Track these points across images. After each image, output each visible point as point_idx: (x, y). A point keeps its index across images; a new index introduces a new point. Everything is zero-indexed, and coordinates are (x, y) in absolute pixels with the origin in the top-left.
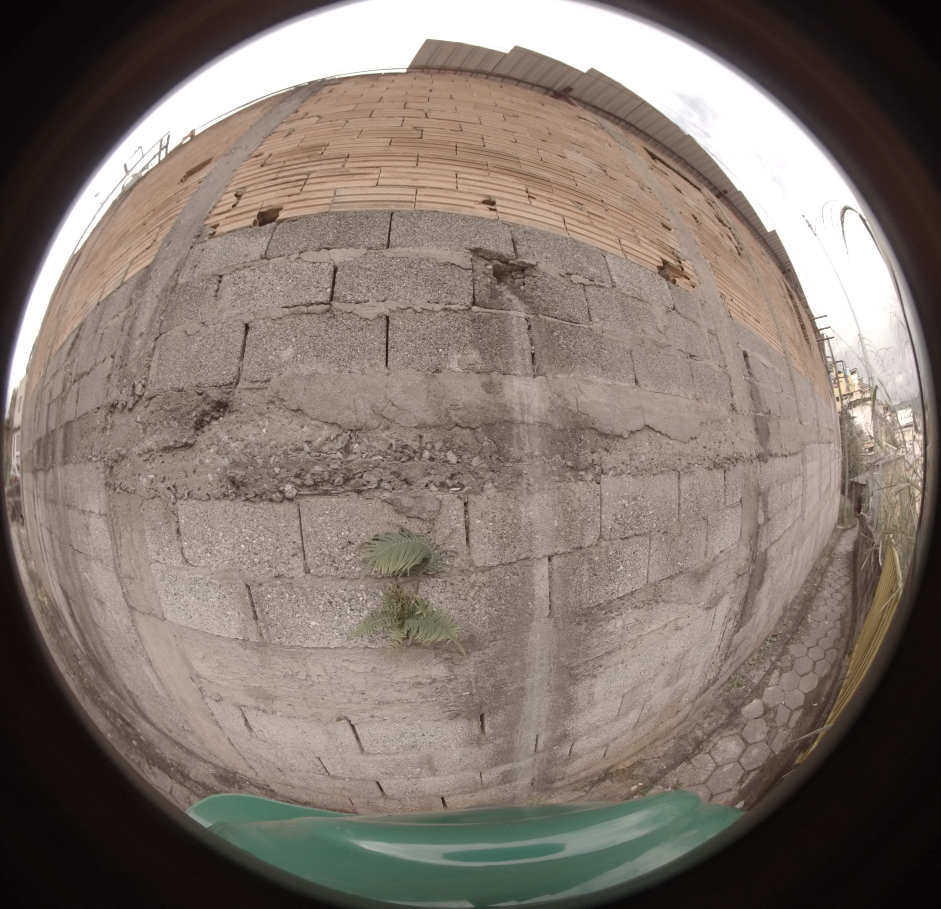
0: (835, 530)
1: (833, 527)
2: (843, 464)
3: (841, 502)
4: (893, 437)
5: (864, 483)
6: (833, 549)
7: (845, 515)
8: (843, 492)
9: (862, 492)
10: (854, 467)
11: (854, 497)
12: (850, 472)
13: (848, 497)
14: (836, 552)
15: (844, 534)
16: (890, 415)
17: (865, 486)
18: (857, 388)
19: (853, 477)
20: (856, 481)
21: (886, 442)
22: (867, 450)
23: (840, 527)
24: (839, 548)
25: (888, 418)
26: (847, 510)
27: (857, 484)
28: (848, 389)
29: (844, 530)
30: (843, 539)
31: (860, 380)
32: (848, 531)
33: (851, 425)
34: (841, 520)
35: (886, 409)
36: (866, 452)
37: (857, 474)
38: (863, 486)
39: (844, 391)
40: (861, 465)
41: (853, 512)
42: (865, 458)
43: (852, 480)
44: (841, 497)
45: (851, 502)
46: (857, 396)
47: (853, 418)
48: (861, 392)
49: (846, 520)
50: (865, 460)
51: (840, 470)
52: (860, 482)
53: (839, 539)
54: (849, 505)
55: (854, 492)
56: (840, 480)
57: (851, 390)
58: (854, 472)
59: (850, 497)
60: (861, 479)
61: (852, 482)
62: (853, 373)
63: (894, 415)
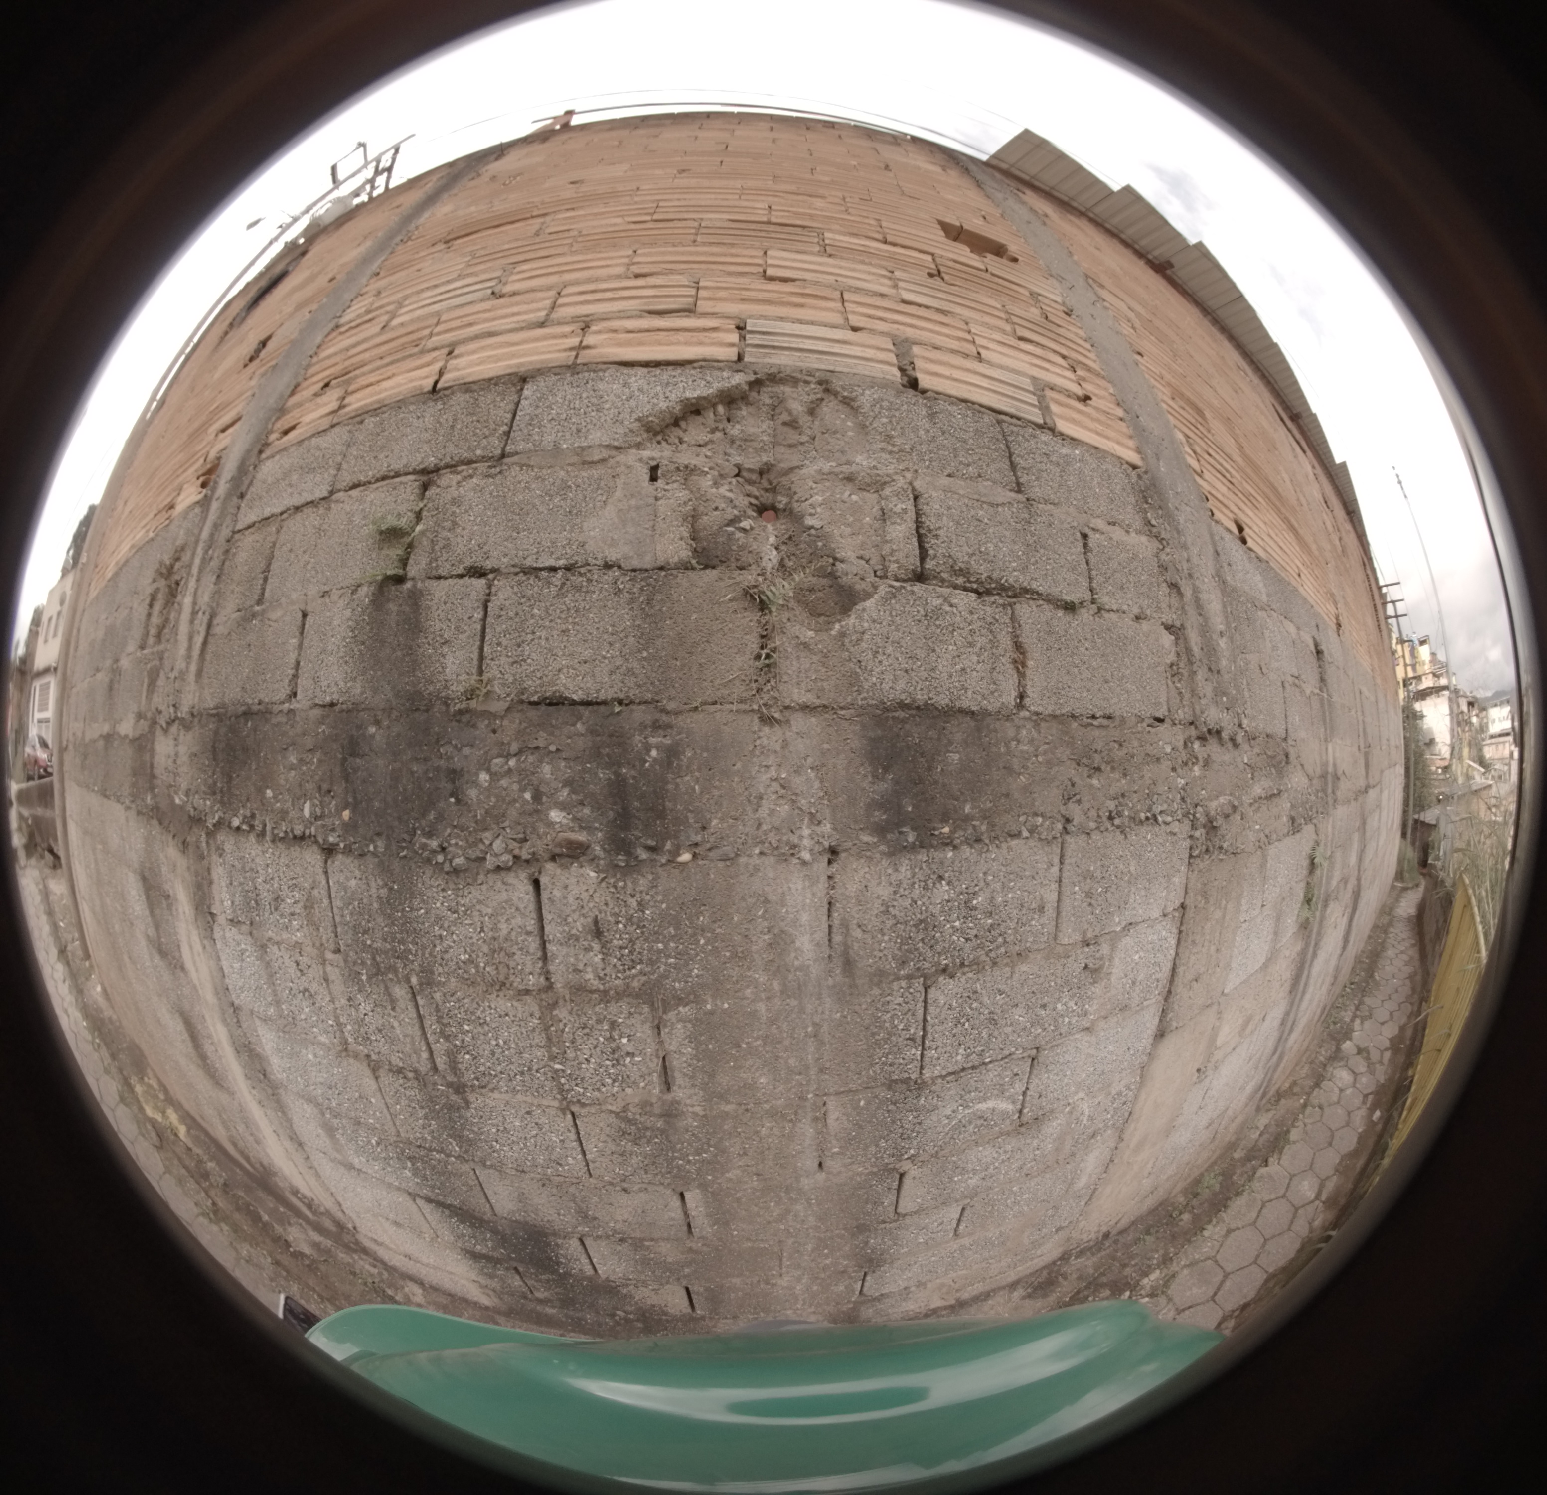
0: (1393, 887)
1: (1389, 882)
2: (1405, 791)
3: (1401, 849)
4: (1480, 751)
5: (1434, 822)
7: (1406, 868)
8: (1404, 835)
9: (1429, 836)
10: (1422, 796)
11: (1418, 843)
12: (1415, 806)
13: (1412, 842)
14: (1396, 914)
15: (1404, 894)
16: (1477, 715)
17: (1435, 826)
18: (1427, 668)
19: (1419, 813)
20: (1422, 819)
21: (1470, 759)
23: (1400, 884)
25: (1474, 720)
26: (1409, 861)
27: (1423, 824)
28: (1415, 668)
29: (1405, 889)
30: (1403, 900)
31: (1433, 654)
32: (1410, 891)
33: (1419, 729)
34: (1400, 875)
36: (1437, 774)
37: (1423, 809)
38: (1431, 827)
39: (1410, 674)
40: (1430, 795)
41: (1417, 866)
42: (1437, 783)
43: (1416, 817)
44: (1401, 842)
45: (1415, 848)
46: (1428, 682)
47: (1422, 716)
48: (1435, 675)
49: (1407, 875)
52: (1427, 820)
55: (1418, 834)
56: (1401, 816)
57: (1420, 672)
58: (1422, 805)
60: (1429, 816)
61: (1416, 821)
62: (1423, 643)
63: (1482, 715)
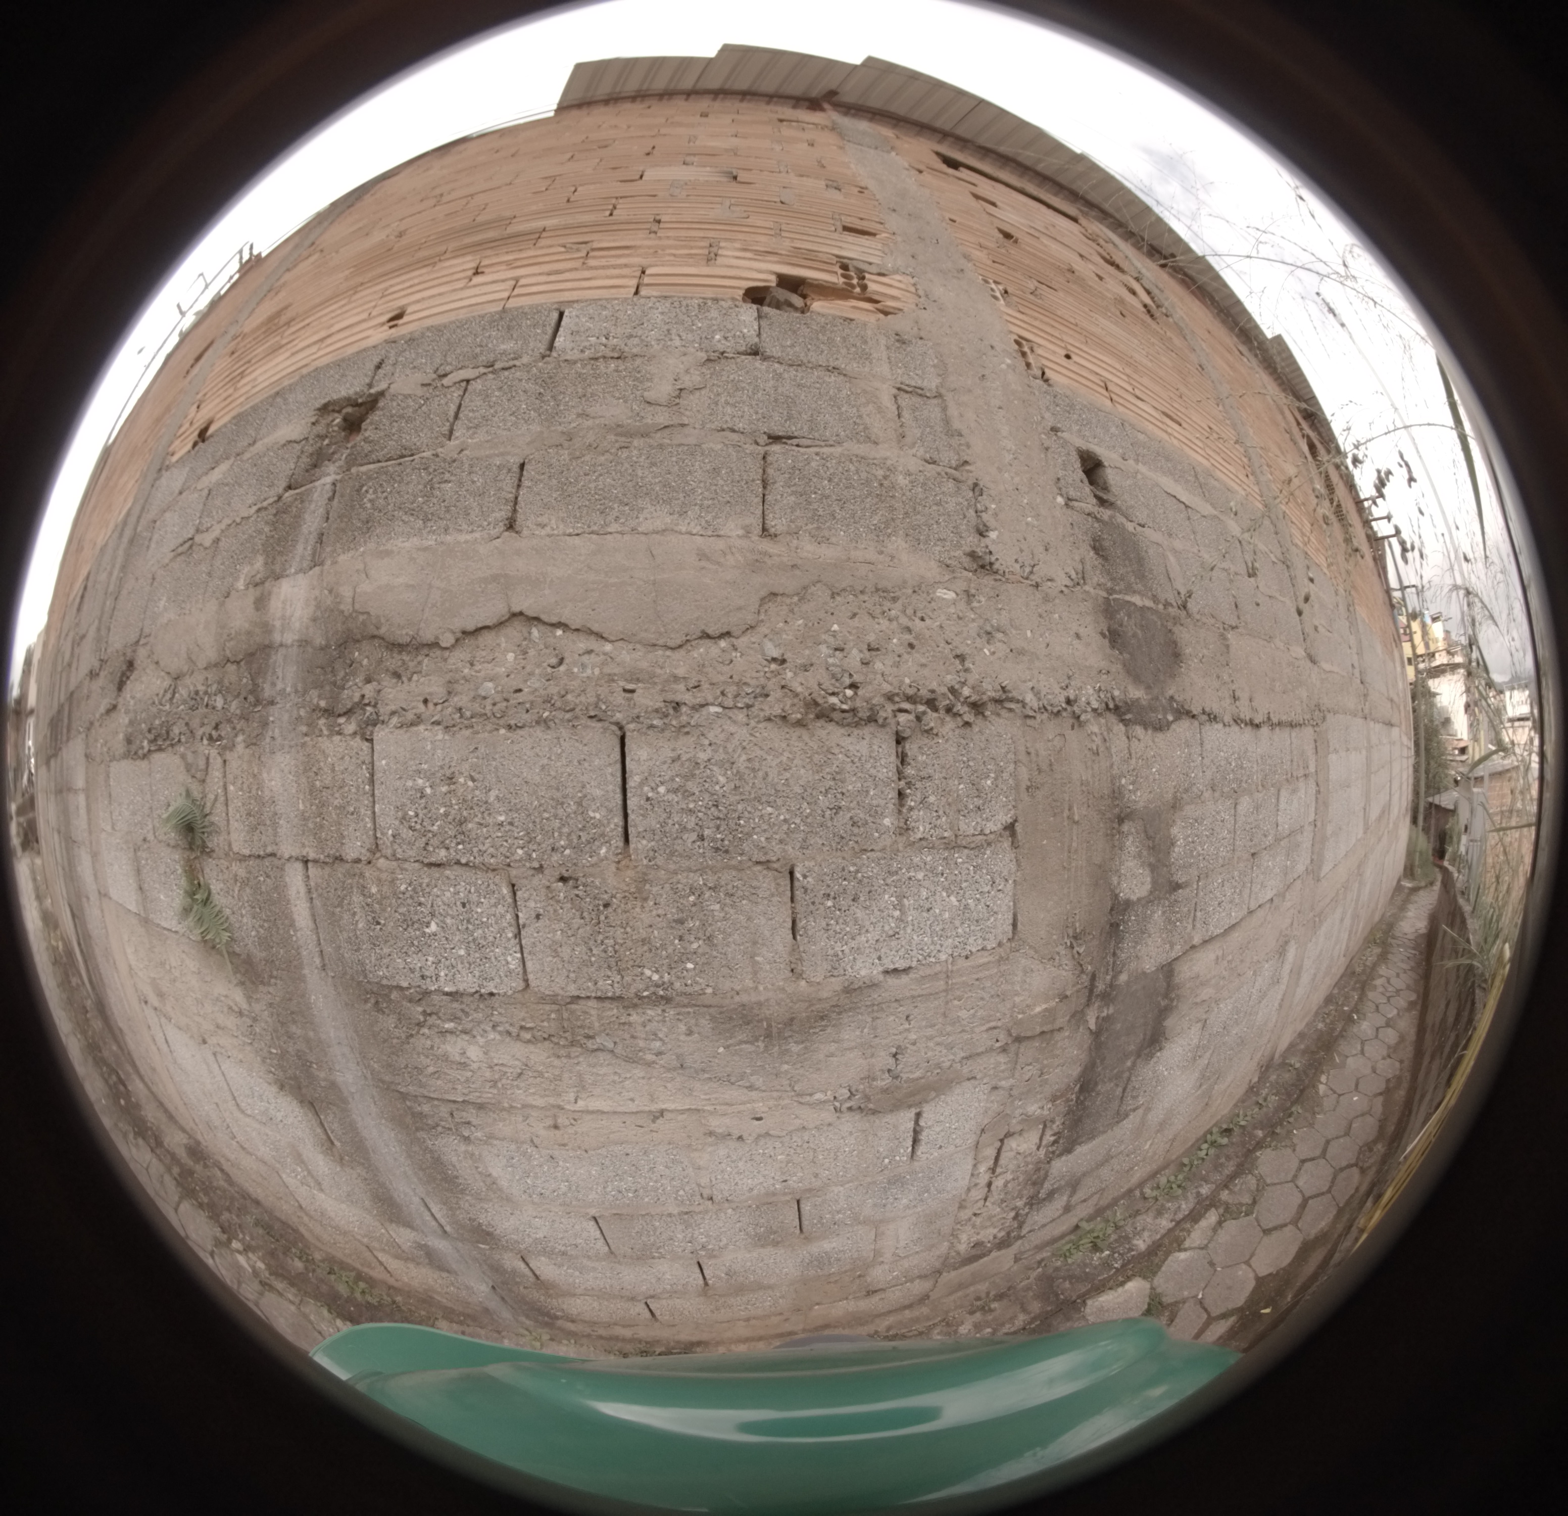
1: (1395, 883)
2: (1416, 770)
3: (1410, 838)
4: (1499, 735)
5: (1451, 807)
7: (1417, 863)
8: (1414, 821)
9: (1446, 823)
10: (1434, 777)
12: (1428, 787)
13: (1423, 830)
14: (1398, 934)
15: (1414, 898)
16: (1495, 698)
17: (1450, 811)
18: (1441, 645)
19: (1433, 796)
20: (1437, 802)
22: (1457, 752)
23: (1408, 884)
24: (1402, 924)
25: (1492, 701)
26: (1421, 853)
27: (1438, 807)
28: (1427, 646)
29: (1415, 890)
30: (1410, 906)
31: (1447, 632)
32: (1421, 893)
33: (1432, 705)
34: (1409, 871)
36: (1454, 755)
37: (1439, 791)
38: (1447, 812)
39: (1421, 650)
40: (1447, 775)
41: (1431, 858)
42: (1454, 764)
43: (1430, 799)
44: (1411, 830)
45: (1429, 838)
46: (1441, 659)
47: (1434, 695)
48: (1449, 653)
49: (1418, 871)
50: (1452, 769)
51: (1411, 781)
52: (1443, 804)
54: (1425, 844)
55: (1433, 821)
56: (1410, 797)
57: (1432, 649)
58: (1435, 786)
59: (1426, 830)
60: (1445, 800)
61: (1431, 804)
62: (1435, 619)
63: (1500, 698)
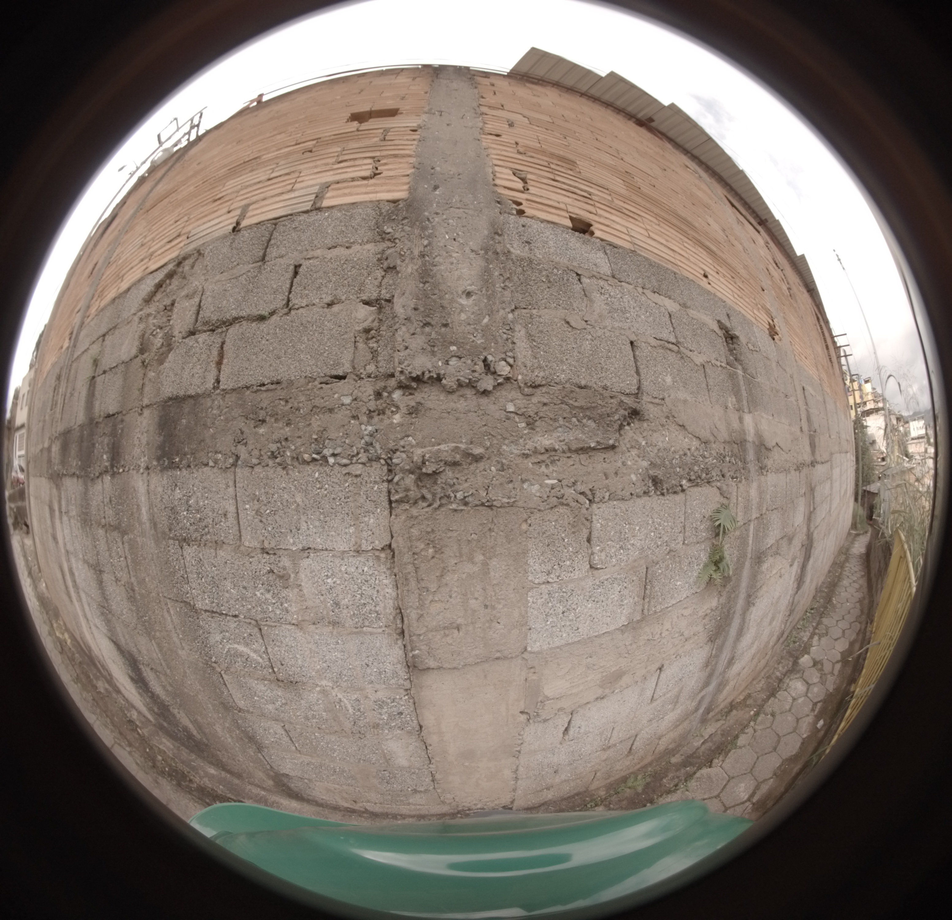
0: (849, 534)
1: (847, 531)
2: (857, 472)
3: (854, 509)
4: (905, 448)
5: (876, 492)
6: (848, 550)
7: (858, 521)
8: (856, 500)
9: (874, 500)
10: (867, 475)
11: (866, 505)
12: (863, 481)
13: (861, 505)
14: (851, 553)
15: (857, 539)
16: (903, 426)
17: (877, 494)
18: (870, 397)
19: (866, 486)
20: (868, 489)
21: (899, 453)
22: (880, 460)
23: (853, 532)
24: (853, 550)
25: (901, 429)
26: (860, 516)
27: (869, 492)
28: (861, 397)
29: (858, 535)
30: (856, 542)
31: (874, 389)
32: (861, 536)
33: (864, 434)
34: (854, 526)
35: (898, 419)
36: (878, 462)
37: (869, 483)
38: (874, 495)
39: (858, 401)
40: (873, 474)
41: (865, 519)
42: (878, 467)
43: (864, 488)
44: (854, 505)
45: (864, 509)
46: (870, 406)
47: (867, 427)
48: (874, 401)
49: (859, 526)
50: (877, 470)
51: (854, 479)
52: (872, 490)
53: (852, 542)
54: (862, 512)
55: (866, 500)
56: (854, 488)
57: (865, 400)
58: (867, 481)
59: (863, 505)
60: (873, 488)
61: (865, 491)
62: (866, 382)
63: (906, 426)
